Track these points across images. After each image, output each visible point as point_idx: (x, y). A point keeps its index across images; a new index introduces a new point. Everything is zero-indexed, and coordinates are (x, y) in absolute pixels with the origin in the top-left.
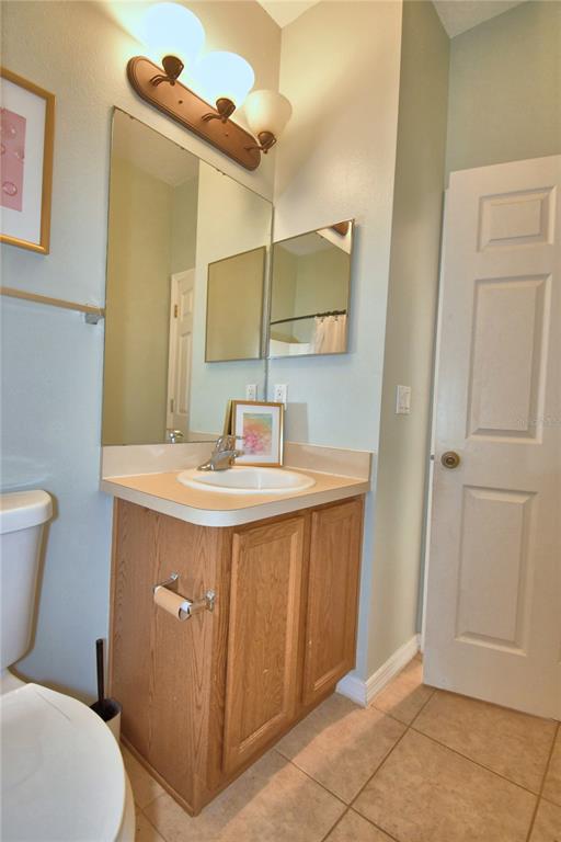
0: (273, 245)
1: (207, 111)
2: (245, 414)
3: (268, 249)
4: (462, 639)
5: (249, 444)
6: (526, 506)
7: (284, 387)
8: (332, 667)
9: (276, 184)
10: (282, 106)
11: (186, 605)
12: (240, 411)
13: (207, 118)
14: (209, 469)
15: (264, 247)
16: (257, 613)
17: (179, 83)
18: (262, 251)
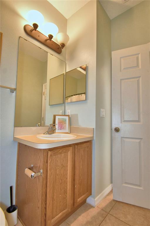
0: (66, 73)
1: (46, 38)
2: (58, 119)
3: (65, 74)
4: (124, 185)
5: (60, 127)
6: (140, 143)
7: (70, 111)
8: (84, 194)
9: (67, 57)
10: (66, 37)
11: (33, 174)
12: (57, 117)
13: (46, 40)
14: (47, 134)
15: (64, 74)
16: (57, 176)
17: (37, 30)
18: (63, 75)
